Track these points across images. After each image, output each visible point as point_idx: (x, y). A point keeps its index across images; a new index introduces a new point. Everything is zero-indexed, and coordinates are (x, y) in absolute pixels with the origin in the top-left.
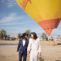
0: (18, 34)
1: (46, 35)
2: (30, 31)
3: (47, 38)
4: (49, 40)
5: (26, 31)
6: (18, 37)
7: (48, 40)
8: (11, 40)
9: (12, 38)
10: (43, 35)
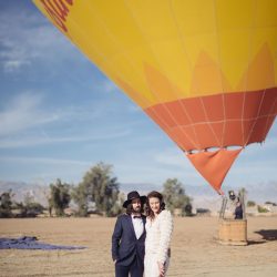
0: (51, 186)
1: (181, 192)
2: (107, 171)
3: (186, 204)
4: (199, 211)
5: (91, 172)
6: (50, 200)
7: (194, 211)
8: (17, 216)
9: (20, 206)
10: (169, 188)
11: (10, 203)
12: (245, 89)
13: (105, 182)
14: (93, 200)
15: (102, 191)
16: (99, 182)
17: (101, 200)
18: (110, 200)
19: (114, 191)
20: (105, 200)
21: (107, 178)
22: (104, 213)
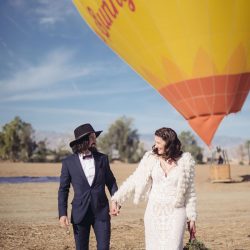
1: (194, 143)
2: (129, 123)
4: (209, 160)
7: (205, 160)
8: (52, 161)
9: (54, 153)
11: (45, 150)
12: (227, 73)
13: (128, 133)
14: (117, 148)
15: (125, 141)
16: (122, 133)
17: (124, 149)
18: (132, 149)
19: (135, 141)
20: (127, 149)
21: (129, 130)
22: (126, 160)
